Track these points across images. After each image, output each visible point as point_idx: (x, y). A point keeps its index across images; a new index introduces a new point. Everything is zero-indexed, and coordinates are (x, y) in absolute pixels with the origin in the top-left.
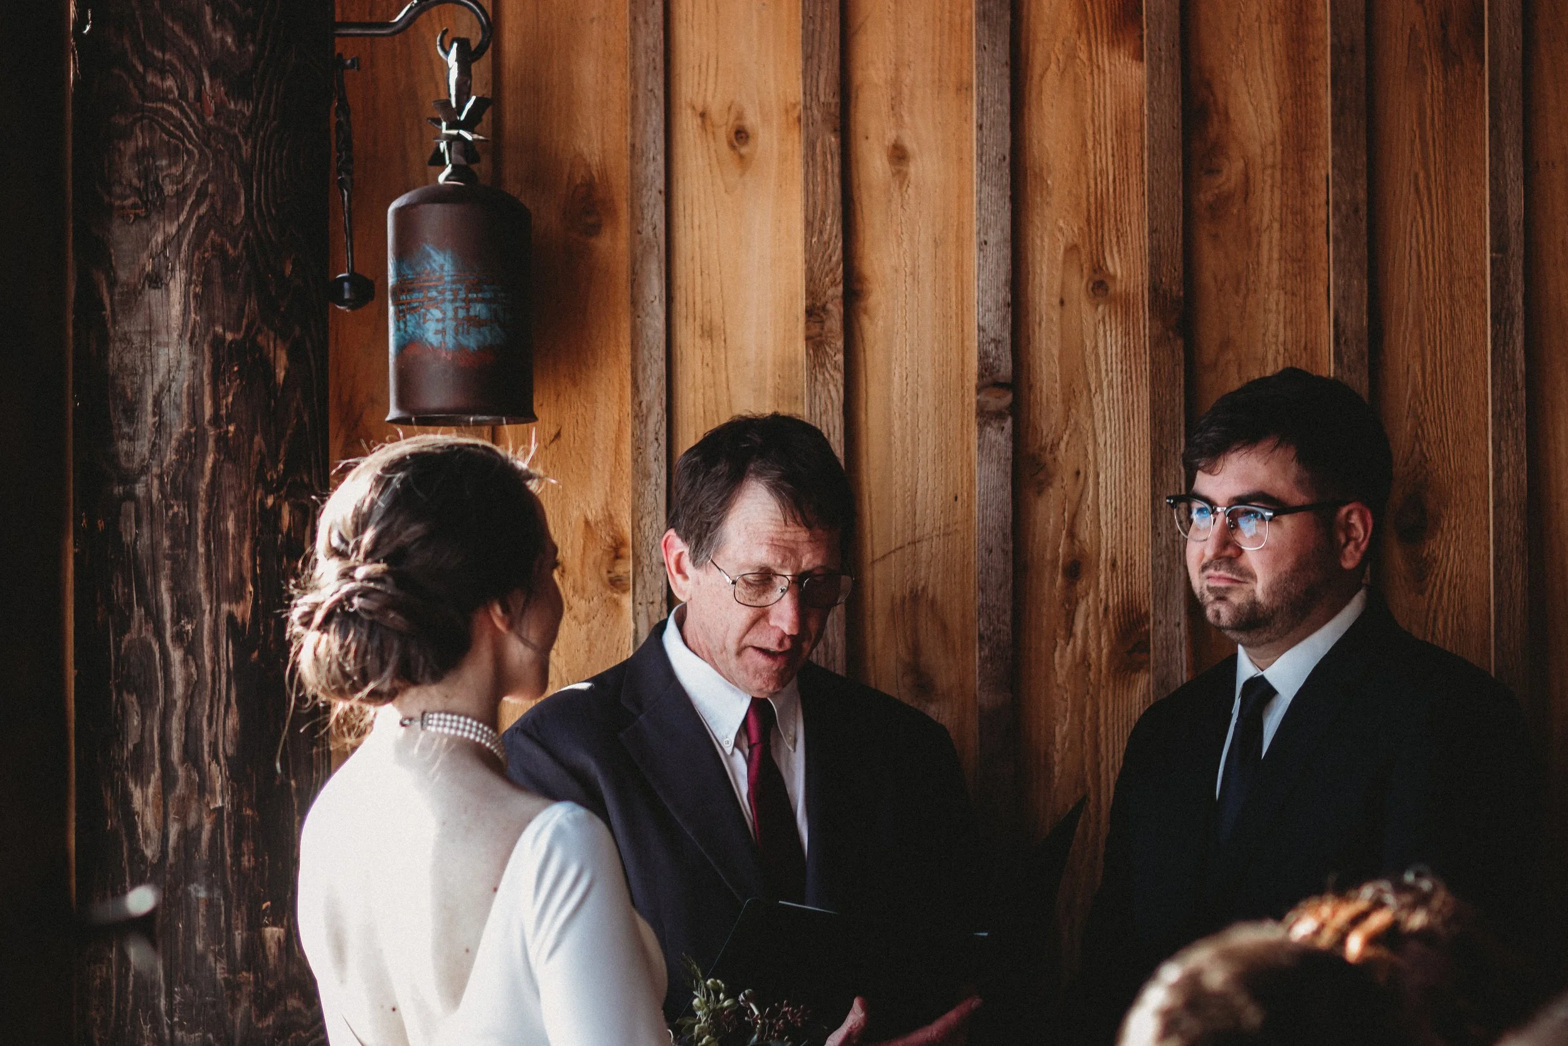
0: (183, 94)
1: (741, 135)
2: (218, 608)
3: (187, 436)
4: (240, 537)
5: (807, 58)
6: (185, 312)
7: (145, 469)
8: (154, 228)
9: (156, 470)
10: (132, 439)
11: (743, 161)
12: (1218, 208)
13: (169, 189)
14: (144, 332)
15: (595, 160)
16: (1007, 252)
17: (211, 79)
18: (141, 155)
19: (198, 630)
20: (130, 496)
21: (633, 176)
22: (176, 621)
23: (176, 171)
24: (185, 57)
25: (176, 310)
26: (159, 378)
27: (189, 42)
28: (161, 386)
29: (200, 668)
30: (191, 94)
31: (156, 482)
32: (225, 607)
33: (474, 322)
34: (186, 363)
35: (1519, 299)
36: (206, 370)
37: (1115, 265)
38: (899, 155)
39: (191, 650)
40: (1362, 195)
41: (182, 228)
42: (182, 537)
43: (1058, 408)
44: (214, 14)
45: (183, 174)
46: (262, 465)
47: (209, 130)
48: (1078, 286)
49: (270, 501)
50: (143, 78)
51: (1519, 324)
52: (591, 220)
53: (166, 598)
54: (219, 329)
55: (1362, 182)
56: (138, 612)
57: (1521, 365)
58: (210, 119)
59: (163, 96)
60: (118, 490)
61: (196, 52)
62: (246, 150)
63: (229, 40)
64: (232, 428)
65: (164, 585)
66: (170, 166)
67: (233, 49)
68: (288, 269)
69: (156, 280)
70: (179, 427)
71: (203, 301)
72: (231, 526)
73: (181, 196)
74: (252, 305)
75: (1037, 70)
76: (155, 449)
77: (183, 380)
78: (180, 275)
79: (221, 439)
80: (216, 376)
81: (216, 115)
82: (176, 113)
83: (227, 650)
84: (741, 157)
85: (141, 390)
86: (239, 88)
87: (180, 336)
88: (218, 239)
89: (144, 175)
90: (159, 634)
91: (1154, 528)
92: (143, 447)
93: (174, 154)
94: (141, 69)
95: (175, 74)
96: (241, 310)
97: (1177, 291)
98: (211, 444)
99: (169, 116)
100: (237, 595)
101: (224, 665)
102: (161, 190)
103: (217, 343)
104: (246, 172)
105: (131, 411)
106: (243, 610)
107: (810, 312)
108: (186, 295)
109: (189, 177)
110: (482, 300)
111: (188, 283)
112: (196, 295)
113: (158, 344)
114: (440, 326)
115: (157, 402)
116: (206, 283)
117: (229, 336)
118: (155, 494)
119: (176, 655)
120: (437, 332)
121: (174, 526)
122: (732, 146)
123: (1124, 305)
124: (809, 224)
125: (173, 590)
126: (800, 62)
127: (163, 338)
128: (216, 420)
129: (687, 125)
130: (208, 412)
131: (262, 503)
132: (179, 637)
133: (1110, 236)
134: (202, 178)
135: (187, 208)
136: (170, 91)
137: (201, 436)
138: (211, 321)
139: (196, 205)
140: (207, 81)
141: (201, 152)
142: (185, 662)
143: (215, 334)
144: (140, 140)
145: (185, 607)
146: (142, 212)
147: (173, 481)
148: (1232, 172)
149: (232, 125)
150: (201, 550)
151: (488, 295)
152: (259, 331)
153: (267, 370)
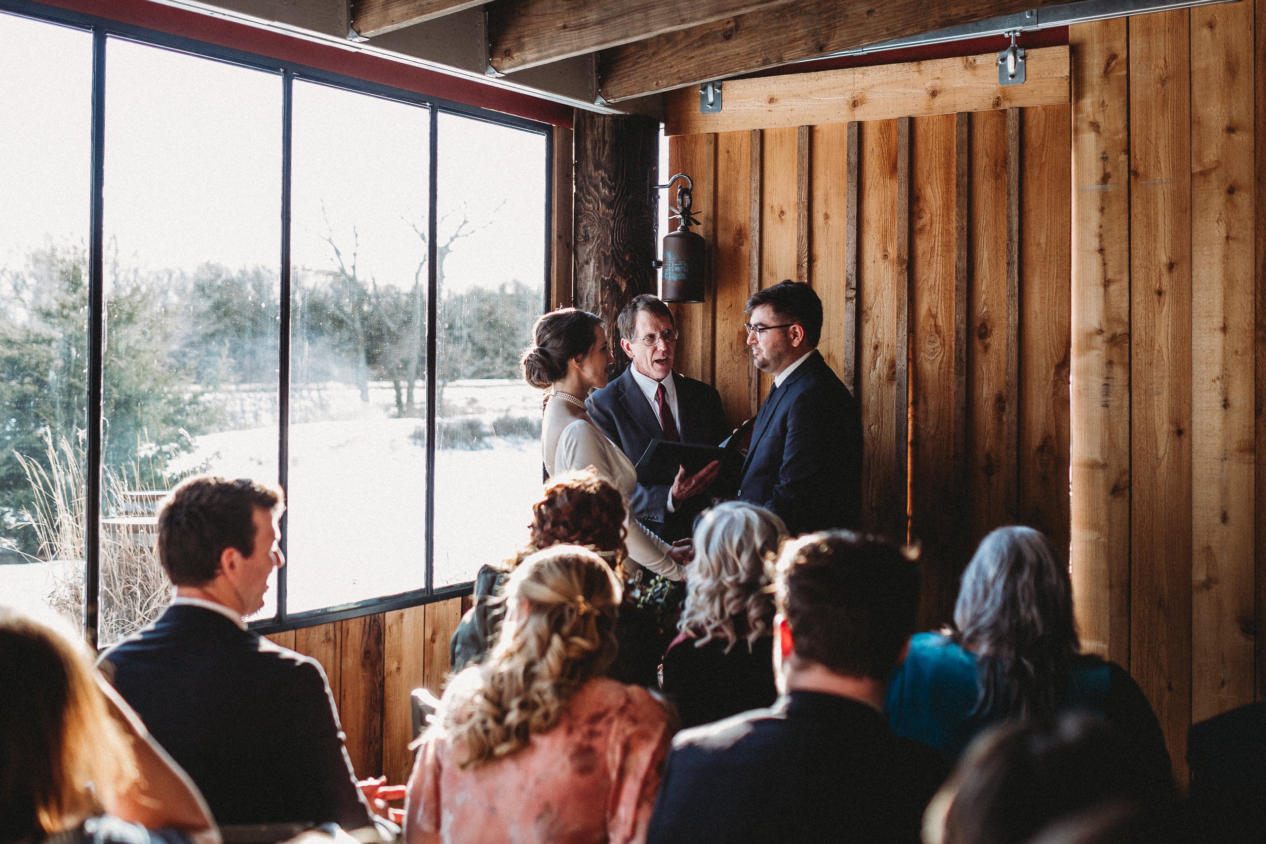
0: (594, 209)
1: (782, 213)
3: (594, 307)
6: (594, 272)
8: (587, 248)
11: (782, 220)
12: (922, 230)
13: (591, 236)
14: (586, 276)
15: (742, 222)
16: (855, 246)
17: (602, 204)
18: (585, 227)
21: (750, 227)
25: (592, 271)
26: (588, 290)
27: (596, 194)
28: (588, 293)
30: (596, 208)
33: (677, 273)
34: (594, 286)
35: (1016, 256)
36: (600, 288)
37: (890, 250)
38: (826, 216)
40: (965, 224)
41: (594, 247)
43: (872, 296)
44: (603, 185)
45: (594, 232)
47: (601, 219)
50: (584, 204)
51: (1016, 265)
52: (741, 240)
54: (603, 276)
55: (965, 219)
57: (1016, 279)
58: (601, 215)
59: (589, 209)
61: (597, 196)
62: (612, 224)
63: (607, 193)
64: (607, 305)
66: (591, 230)
67: (609, 195)
68: (627, 258)
69: (587, 263)
71: (599, 268)
73: (594, 238)
74: (613, 269)
77: (593, 291)
78: (593, 261)
79: (603, 308)
80: (602, 289)
81: (603, 214)
85: (584, 294)
86: (610, 205)
87: (593, 279)
88: (603, 250)
89: (586, 232)
91: (897, 334)
93: (591, 226)
94: (584, 201)
95: (592, 202)
96: (610, 271)
97: (906, 257)
98: (600, 309)
99: (590, 215)
102: (588, 236)
103: (603, 280)
104: (612, 231)
107: (798, 267)
108: (594, 267)
109: (596, 233)
110: (680, 266)
111: (595, 263)
112: (597, 267)
113: (588, 281)
114: (668, 274)
115: (588, 297)
116: (600, 263)
117: (606, 278)
122: (779, 217)
123: (893, 262)
124: (798, 239)
127: (589, 279)
128: (602, 303)
129: (767, 209)
130: (600, 300)
133: (889, 239)
134: (599, 232)
135: (595, 241)
137: (598, 307)
138: (601, 274)
139: (597, 239)
140: (600, 204)
141: (599, 225)
143: (602, 278)
144: (584, 223)
146: (585, 243)
148: (926, 219)
149: (607, 216)
152: (616, 276)
153: (618, 288)
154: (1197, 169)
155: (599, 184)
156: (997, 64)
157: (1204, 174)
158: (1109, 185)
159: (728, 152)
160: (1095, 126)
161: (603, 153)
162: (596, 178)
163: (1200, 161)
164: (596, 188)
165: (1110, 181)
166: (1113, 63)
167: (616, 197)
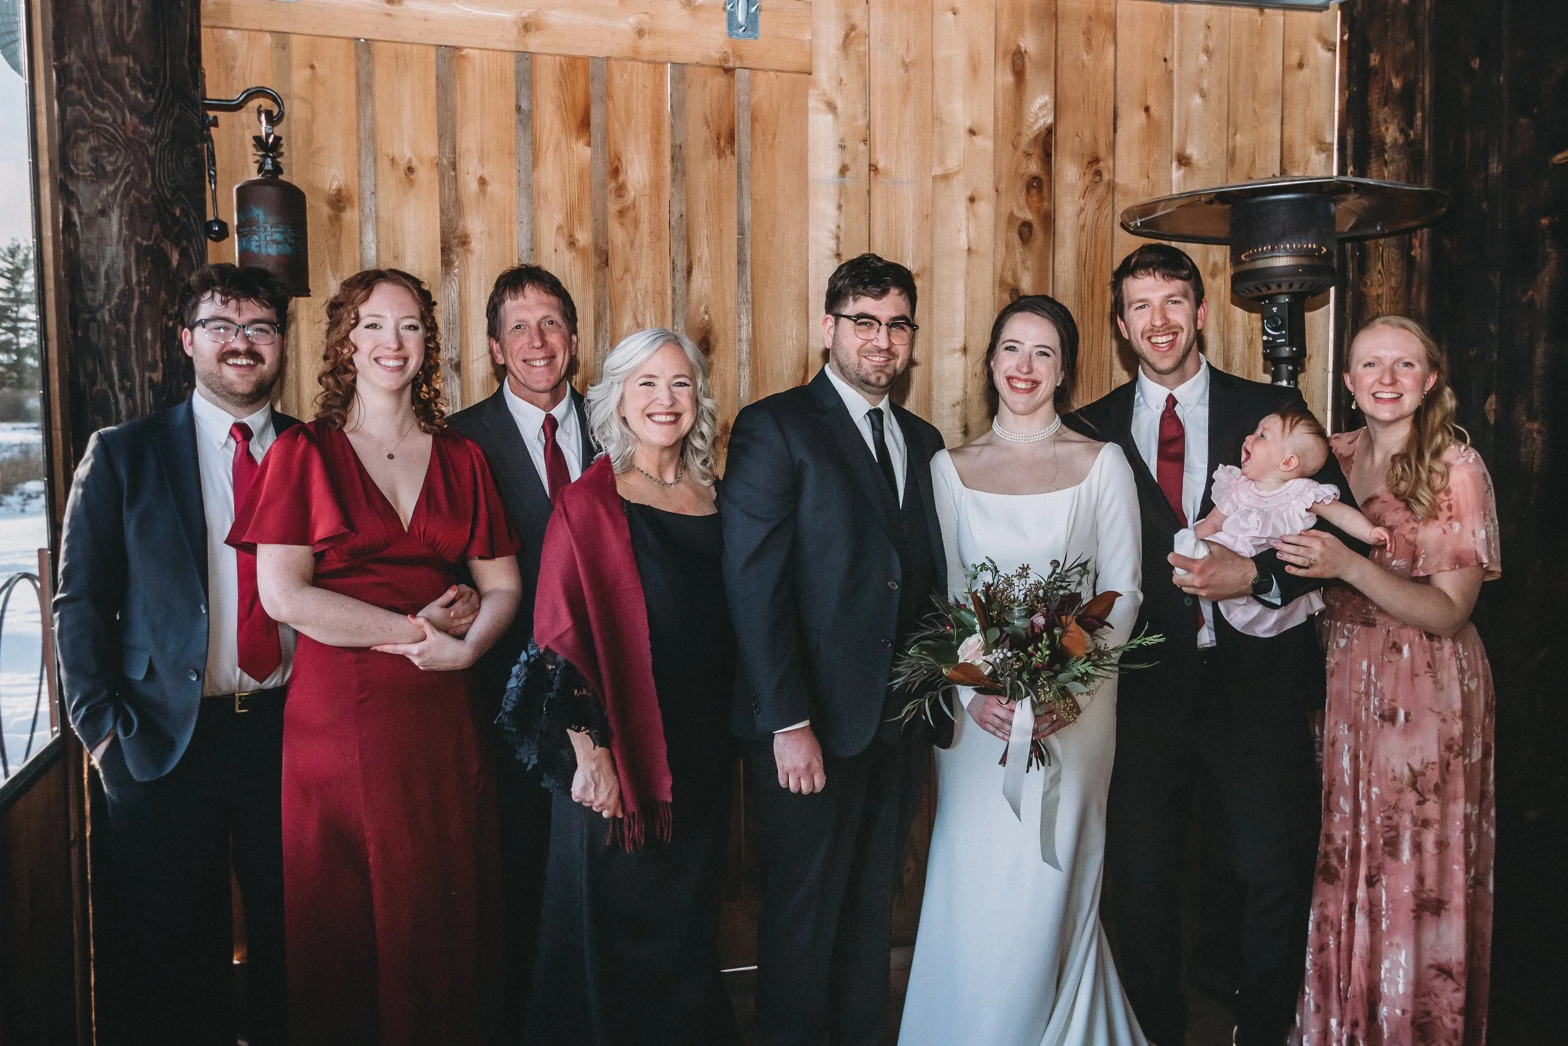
0: (115, 121)
1: (410, 170)
2: (143, 376)
3: (124, 291)
4: (154, 340)
5: (440, 136)
6: (120, 229)
7: (102, 306)
8: (101, 187)
9: (108, 307)
10: (94, 291)
11: (411, 183)
12: (623, 212)
13: (109, 168)
14: (98, 239)
17: (131, 114)
18: (93, 150)
19: (133, 387)
20: (94, 319)
21: (359, 186)
22: (121, 380)
23: (112, 159)
24: (115, 101)
25: (115, 228)
26: (108, 261)
27: (117, 95)
28: (109, 266)
29: (135, 403)
30: (119, 121)
31: (107, 313)
32: (147, 374)
33: (275, 242)
34: (122, 255)
35: (749, 255)
36: (133, 259)
37: (579, 236)
38: (483, 183)
39: (130, 394)
40: (684, 209)
41: (117, 188)
42: (124, 340)
44: (131, 82)
45: (116, 162)
46: (165, 306)
47: (130, 140)
48: (562, 244)
49: (171, 324)
50: (93, 111)
52: (341, 205)
53: (115, 370)
54: (139, 239)
56: (100, 377)
57: (749, 284)
58: (130, 134)
59: (103, 121)
60: (87, 316)
61: (121, 99)
62: (151, 151)
63: (140, 96)
64: (148, 288)
65: (113, 363)
66: (109, 156)
67: (142, 100)
68: (178, 213)
69: (103, 213)
70: (120, 287)
71: (130, 224)
72: (149, 335)
73: (116, 172)
74: (157, 229)
75: (544, 149)
76: (107, 297)
77: (121, 264)
78: (117, 211)
79: (142, 294)
80: (138, 262)
81: (133, 132)
82: (112, 130)
83: (150, 396)
84: (411, 180)
85: (97, 268)
86: (146, 120)
87: (118, 241)
88: (137, 195)
89: (96, 160)
90: (112, 387)
92: (100, 296)
93: (111, 151)
94: (91, 106)
95: (110, 109)
96: (151, 231)
98: (137, 295)
99: (108, 131)
100: (153, 368)
101: (147, 402)
102: (104, 168)
103: (138, 246)
104: (151, 161)
105: (93, 277)
106: (157, 376)
107: (443, 250)
108: (120, 221)
109: (119, 163)
110: (279, 232)
111: (121, 215)
112: (125, 221)
113: (107, 245)
114: (258, 244)
115: (107, 274)
116: (131, 215)
117: (145, 243)
118: (107, 318)
119: (121, 397)
120: (257, 246)
121: (117, 335)
122: (406, 175)
123: (583, 252)
125: (119, 365)
126: (436, 139)
127: (109, 242)
128: (139, 283)
129: (384, 163)
130: (134, 279)
131: (166, 325)
132: (122, 388)
133: (576, 223)
134: (127, 164)
135: (119, 177)
136: (107, 118)
137: (132, 291)
138: (133, 234)
139: (123, 177)
140: (128, 115)
141: (126, 151)
142: (126, 399)
143: (137, 243)
145: (125, 374)
146: (95, 179)
147: (117, 313)
148: (630, 196)
149: (143, 138)
150: (133, 346)
151: (281, 230)
152: (162, 241)
153: (167, 261)
154: (938, 171)
155: (123, 80)
156: (724, 9)
157: (946, 177)
158: (847, 179)
159: (312, 67)
160: (832, 107)
161: (130, 28)
162: (116, 68)
163: (942, 162)
164: (119, 86)
165: (848, 174)
166: (853, 34)
167: (157, 105)
